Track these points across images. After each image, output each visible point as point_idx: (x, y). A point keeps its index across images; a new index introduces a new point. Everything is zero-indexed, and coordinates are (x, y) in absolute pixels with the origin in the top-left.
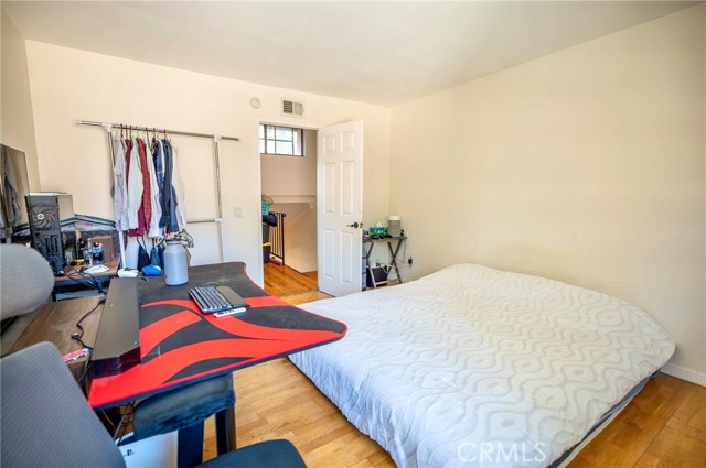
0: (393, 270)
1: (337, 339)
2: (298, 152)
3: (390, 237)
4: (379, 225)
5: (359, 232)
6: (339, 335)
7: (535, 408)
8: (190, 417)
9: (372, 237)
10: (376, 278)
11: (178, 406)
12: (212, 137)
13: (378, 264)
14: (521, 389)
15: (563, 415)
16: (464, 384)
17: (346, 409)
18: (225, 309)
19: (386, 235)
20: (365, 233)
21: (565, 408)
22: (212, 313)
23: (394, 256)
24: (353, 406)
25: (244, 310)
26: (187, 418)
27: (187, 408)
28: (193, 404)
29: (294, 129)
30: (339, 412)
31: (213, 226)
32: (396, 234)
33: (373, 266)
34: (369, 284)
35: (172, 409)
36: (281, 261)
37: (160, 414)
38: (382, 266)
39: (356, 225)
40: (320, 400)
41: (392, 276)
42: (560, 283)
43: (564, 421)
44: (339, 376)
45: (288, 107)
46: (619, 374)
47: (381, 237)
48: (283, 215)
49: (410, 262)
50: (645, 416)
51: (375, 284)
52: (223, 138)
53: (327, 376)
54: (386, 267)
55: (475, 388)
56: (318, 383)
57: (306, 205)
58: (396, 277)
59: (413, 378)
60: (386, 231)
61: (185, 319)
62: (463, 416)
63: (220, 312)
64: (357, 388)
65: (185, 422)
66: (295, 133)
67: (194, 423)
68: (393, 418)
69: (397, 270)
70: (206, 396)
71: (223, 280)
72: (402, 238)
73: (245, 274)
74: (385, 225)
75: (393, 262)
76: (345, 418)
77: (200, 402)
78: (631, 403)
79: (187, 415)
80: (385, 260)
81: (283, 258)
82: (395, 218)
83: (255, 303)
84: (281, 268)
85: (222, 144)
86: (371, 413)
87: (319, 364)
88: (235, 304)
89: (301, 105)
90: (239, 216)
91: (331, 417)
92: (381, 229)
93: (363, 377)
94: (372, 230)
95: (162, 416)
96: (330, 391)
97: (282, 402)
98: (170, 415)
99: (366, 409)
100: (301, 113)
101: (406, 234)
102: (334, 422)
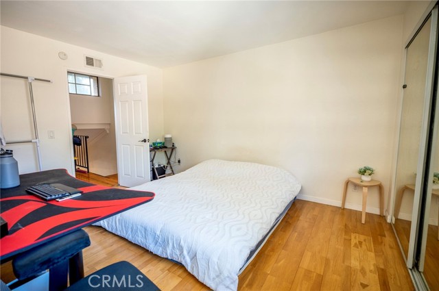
0: (169, 168)
1: (150, 200)
2: (94, 93)
3: (166, 147)
4: (158, 141)
5: (147, 145)
6: (151, 198)
7: (250, 220)
8: (60, 257)
9: (155, 148)
10: (158, 173)
11: (51, 251)
12: (27, 78)
13: (159, 165)
14: (243, 214)
15: (261, 221)
16: (217, 217)
17: (152, 248)
18: (64, 196)
19: (163, 147)
20: (151, 146)
21: (262, 218)
22: (54, 199)
23: (169, 159)
24: (156, 244)
25: (80, 194)
26: (58, 258)
27: (59, 252)
28: (62, 249)
29: (91, 77)
30: (147, 251)
31: (29, 146)
32: (169, 146)
33: (156, 166)
34: (154, 178)
35: (46, 254)
36: (86, 170)
37: (38, 258)
38: (162, 166)
39: (145, 141)
40: (133, 248)
41: (168, 171)
42: (257, 164)
43: (262, 223)
44: (145, 229)
45: (90, 61)
46: (281, 200)
47: (161, 148)
48: (86, 137)
49: (179, 162)
50: (292, 217)
51: (158, 177)
52: (36, 79)
53: (137, 231)
54: (164, 166)
55: (223, 218)
56: (130, 238)
57: (103, 130)
58: (171, 172)
59: (190, 220)
60: (164, 144)
61: (32, 206)
62: (218, 231)
63: (61, 198)
64: (158, 233)
65: (56, 261)
66: (92, 80)
67: (62, 261)
68: (182, 243)
69: (171, 168)
70: (71, 241)
71: (52, 181)
72: (173, 148)
73: (69, 175)
74: (162, 141)
75: (169, 163)
76: (151, 253)
77: (68, 246)
78: (287, 214)
79: (59, 256)
80: (164, 162)
81: (88, 168)
82: (168, 136)
83: (86, 190)
84: (87, 175)
85: (35, 84)
86: (168, 243)
87: (131, 226)
88: (71, 192)
89: (100, 61)
90: (52, 137)
91: (141, 255)
92: (160, 143)
93: (162, 226)
94: (154, 144)
95: (40, 260)
96: (139, 240)
97: (106, 256)
98: (46, 258)
99: (165, 243)
100: (100, 67)
101: (176, 145)
102: (144, 258)
